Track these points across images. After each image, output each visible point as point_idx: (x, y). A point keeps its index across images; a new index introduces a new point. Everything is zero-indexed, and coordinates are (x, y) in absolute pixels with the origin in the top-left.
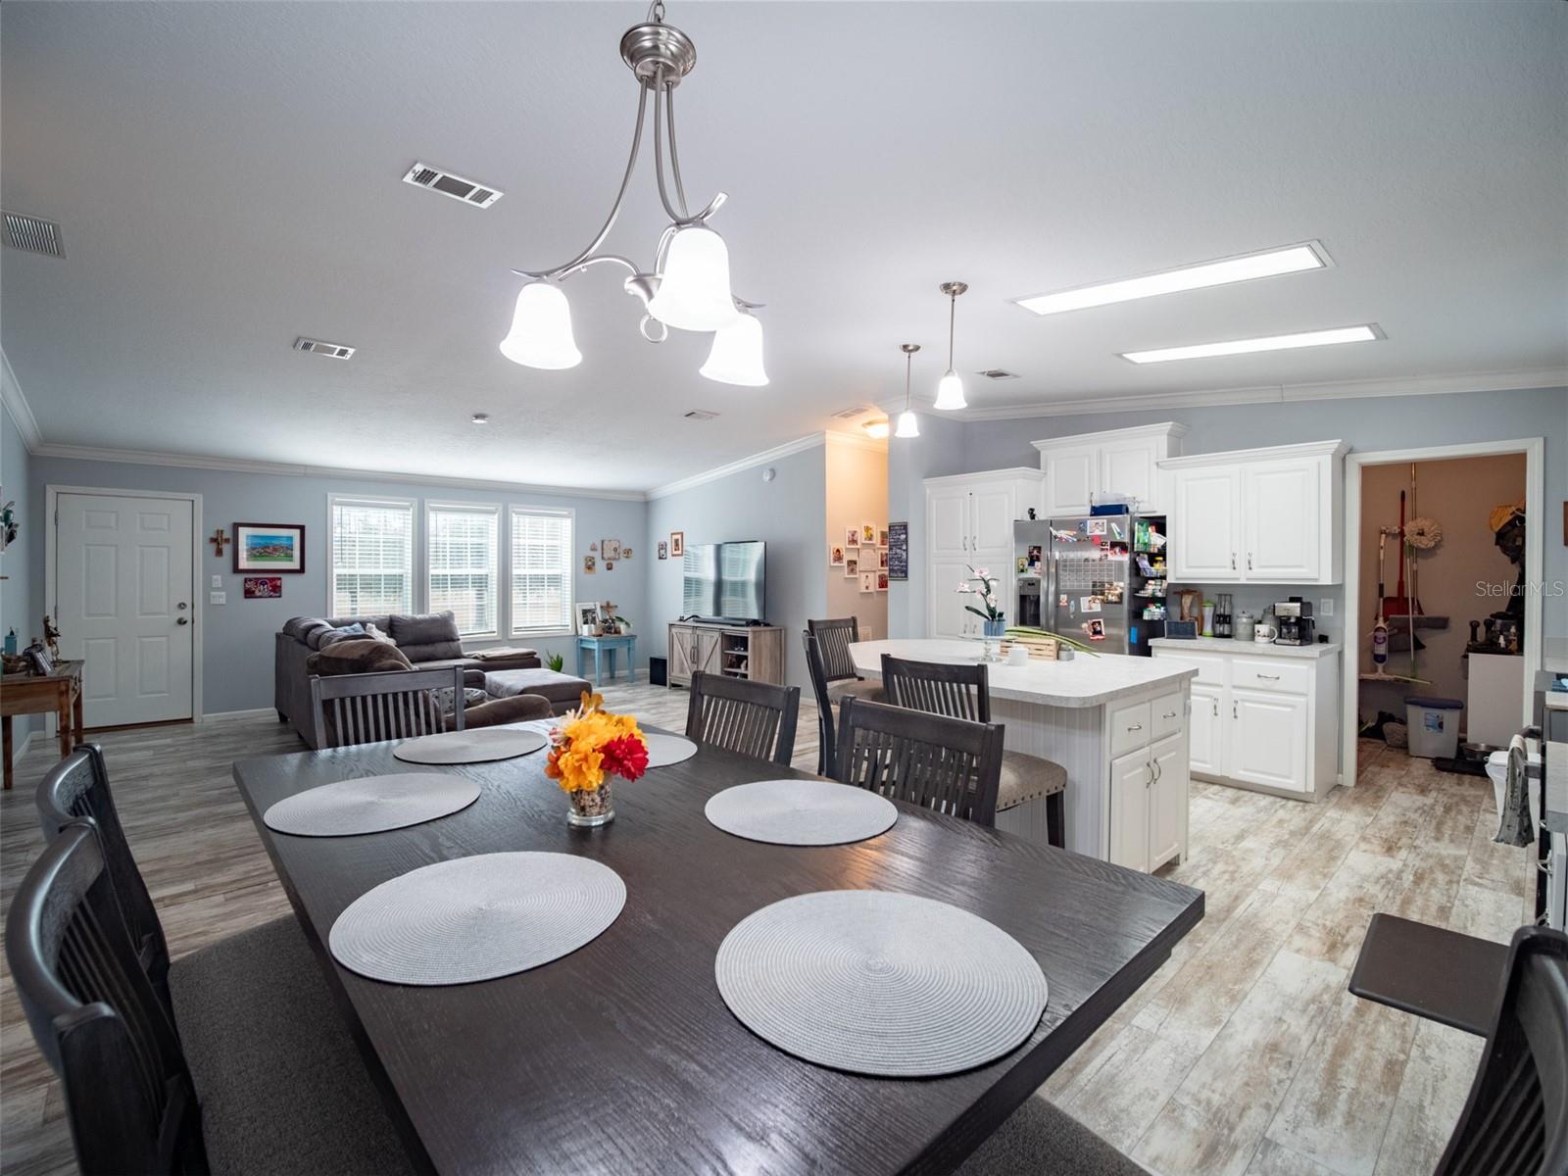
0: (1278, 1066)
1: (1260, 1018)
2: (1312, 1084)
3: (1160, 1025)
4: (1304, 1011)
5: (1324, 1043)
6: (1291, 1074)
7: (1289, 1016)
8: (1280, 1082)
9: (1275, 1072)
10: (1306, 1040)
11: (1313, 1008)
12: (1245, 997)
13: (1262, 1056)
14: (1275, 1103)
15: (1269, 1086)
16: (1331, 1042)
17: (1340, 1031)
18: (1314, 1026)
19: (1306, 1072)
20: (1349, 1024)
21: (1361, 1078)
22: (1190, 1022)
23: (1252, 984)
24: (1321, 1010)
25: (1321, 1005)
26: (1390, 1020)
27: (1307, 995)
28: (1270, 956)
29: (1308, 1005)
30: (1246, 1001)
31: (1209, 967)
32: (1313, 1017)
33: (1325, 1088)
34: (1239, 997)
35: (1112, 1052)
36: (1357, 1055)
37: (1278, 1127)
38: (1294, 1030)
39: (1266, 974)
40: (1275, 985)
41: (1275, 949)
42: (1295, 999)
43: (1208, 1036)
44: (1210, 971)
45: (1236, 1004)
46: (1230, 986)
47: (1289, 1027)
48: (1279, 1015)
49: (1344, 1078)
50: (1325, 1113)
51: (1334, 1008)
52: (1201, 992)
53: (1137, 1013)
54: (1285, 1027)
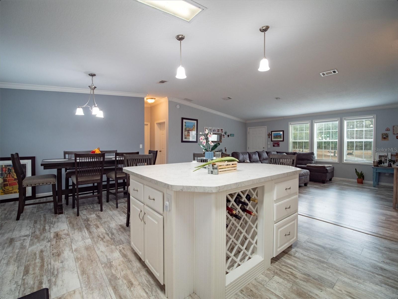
0: (55, 252)
1: (67, 259)
2: (46, 254)
3: (85, 242)
4: (58, 270)
5: (47, 265)
6: (51, 253)
7: (61, 265)
8: (53, 250)
9: (55, 251)
10: (52, 262)
11: (56, 273)
12: (75, 261)
13: (60, 252)
14: (51, 247)
15: (54, 248)
16: (46, 267)
17: (45, 272)
18: (52, 267)
19: (48, 256)
20: (43, 276)
21: (35, 263)
22: (80, 247)
23: (77, 266)
24: (53, 274)
25: (54, 275)
26: (30, 288)
27: (60, 275)
28: (81, 281)
29: (58, 273)
30: (74, 260)
31: (92, 261)
32: (54, 270)
33: (42, 256)
34: (76, 260)
35: (86, 233)
36: (37, 269)
37: (49, 244)
38: (57, 263)
39: (76, 273)
40: (71, 271)
41: (82, 285)
42: (62, 271)
43: (74, 247)
44: (91, 260)
45: (75, 257)
46: (81, 261)
47: (59, 262)
48: (63, 263)
49: (39, 261)
50: (41, 252)
51: (49, 278)
52: (86, 254)
53: (91, 241)
54: (60, 261)
